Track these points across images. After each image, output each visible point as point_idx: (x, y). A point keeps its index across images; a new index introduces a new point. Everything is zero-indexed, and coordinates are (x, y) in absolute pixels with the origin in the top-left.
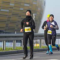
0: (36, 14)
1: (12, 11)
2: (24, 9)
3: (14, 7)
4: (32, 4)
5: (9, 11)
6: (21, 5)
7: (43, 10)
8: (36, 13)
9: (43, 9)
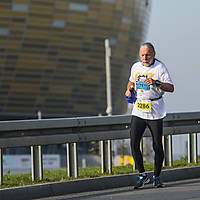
0: (114, 41)
1: (21, 33)
2: (68, 24)
3: (31, 15)
4: (99, 3)
5: (12, 32)
6: (57, 7)
7: (141, 24)
8: (115, 36)
9: (140, 19)
